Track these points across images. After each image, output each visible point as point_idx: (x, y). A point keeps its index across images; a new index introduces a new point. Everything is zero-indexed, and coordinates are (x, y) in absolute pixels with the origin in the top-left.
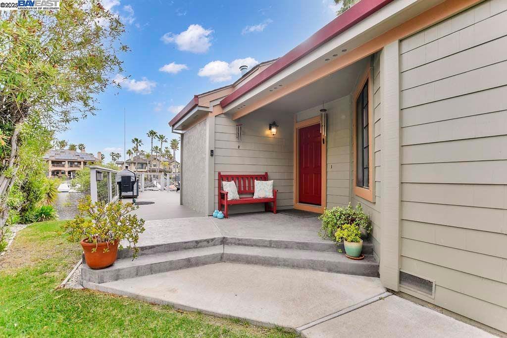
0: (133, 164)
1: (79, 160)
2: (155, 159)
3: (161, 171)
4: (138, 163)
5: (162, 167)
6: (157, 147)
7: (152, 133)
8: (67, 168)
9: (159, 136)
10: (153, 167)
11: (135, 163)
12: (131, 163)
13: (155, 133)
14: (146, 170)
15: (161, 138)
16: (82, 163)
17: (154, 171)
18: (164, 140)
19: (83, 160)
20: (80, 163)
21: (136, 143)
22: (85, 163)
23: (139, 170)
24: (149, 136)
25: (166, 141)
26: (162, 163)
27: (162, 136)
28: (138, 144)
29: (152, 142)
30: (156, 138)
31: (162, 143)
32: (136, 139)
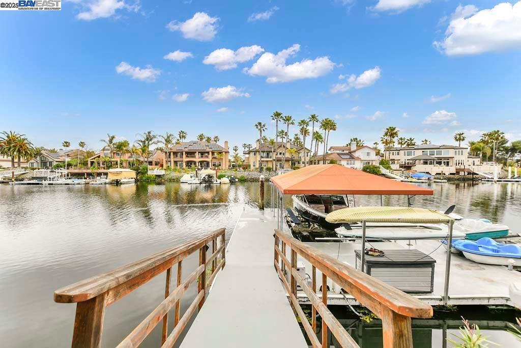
1: (208, 150)
2: (281, 146)
3: (287, 161)
4: (262, 152)
5: (288, 155)
6: (283, 131)
7: (278, 115)
8: (197, 158)
9: (284, 118)
10: (279, 156)
11: (259, 152)
13: (280, 114)
14: (271, 159)
15: (288, 119)
16: (210, 153)
17: (279, 160)
18: (291, 122)
19: (211, 150)
20: (208, 153)
21: (259, 127)
22: (213, 153)
23: (262, 159)
24: (273, 119)
25: (293, 123)
26: (289, 150)
27: (288, 116)
28: (262, 129)
29: (277, 126)
30: (281, 120)
31: (288, 125)
32: (260, 124)
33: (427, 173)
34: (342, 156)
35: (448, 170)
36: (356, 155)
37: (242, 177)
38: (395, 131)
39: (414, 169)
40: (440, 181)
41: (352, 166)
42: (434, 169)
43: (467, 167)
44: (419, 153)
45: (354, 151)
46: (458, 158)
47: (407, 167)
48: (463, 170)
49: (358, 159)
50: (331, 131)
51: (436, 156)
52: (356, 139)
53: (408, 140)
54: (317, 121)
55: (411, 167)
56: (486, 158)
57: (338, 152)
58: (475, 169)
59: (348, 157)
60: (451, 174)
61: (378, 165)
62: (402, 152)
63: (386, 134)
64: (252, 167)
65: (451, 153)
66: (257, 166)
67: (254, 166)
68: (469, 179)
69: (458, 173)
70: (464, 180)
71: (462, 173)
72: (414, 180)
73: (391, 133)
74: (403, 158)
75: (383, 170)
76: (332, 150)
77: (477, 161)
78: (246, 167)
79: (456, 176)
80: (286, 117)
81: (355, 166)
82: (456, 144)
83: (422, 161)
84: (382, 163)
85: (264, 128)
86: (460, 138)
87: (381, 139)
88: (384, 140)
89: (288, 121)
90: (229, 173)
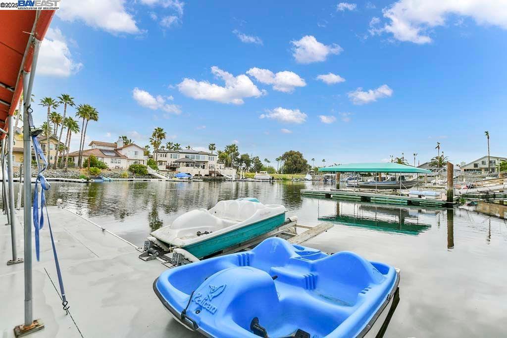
33: (189, 174)
34: (106, 154)
35: (204, 172)
36: (122, 153)
38: (163, 132)
39: (178, 170)
40: (198, 180)
41: (117, 165)
42: (194, 171)
43: (216, 170)
44: (182, 156)
45: (121, 149)
46: (210, 163)
47: (173, 168)
48: (214, 172)
49: (125, 157)
50: (91, 121)
51: (195, 160)
52: (126, 138)
53: (175, 145)
54: (71, 105)
55: (176, 168)
56: (228, 165)
57: (102, 148)
58: (222, 172)
59: (114, 154)
60: (206, 175)
61: (145, 165)
62: (169, 155)
63: (154, 135)
65: (206, 158)
68: (217, 180)
69: (210, 174)
70: (214, 180)
71: (213, 175)
72: (177, 179)
73: (160, 134)
74: (170, 160)
75: (150, 171)
76: (94, 145)
77: (223, 165)
79: (209, 178)
81: (120, 165)
82: (210, 152)
83: (185, 164)
84: (149, 163)
86: (212, 147)
87: (150, 140)
88: (153, 141)
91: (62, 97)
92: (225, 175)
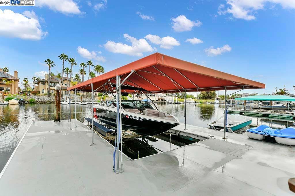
0: (47, 83)
2: (66, 79)
4: (50, 82)
7: (64, 56)
9: (69, 60)
12: (45, 81)
13: (66, 56)
15: (72, 61)
17: (65, 89)
18: (74, 63)
21: (48, 63)
23: (51, 88)
24: (60, 59)
25: (75, 64)
26: (72, 83)
27: (72, 59)
28: (51, 65)
29: (63, 64)
30: (67, 60)
31: (72, 65)
32: (49, 60)
35: (156, 99)
37: (32, 100)
43: (162, 97)
48: (161, 99)
54: (92, 66)
58: (165, 98)
64: (41, 93)
66: (46, 92)
67: (43, 92)
68: (163, 103)
69: (159, 100)
70: (161, 103)
75: (129, 98)
78: (36, 93)
80: (70, 59)
85: (53, 64)
89: (72, 62)
90: (18, 97)
91: (88, 62)
92: (167, 100)
